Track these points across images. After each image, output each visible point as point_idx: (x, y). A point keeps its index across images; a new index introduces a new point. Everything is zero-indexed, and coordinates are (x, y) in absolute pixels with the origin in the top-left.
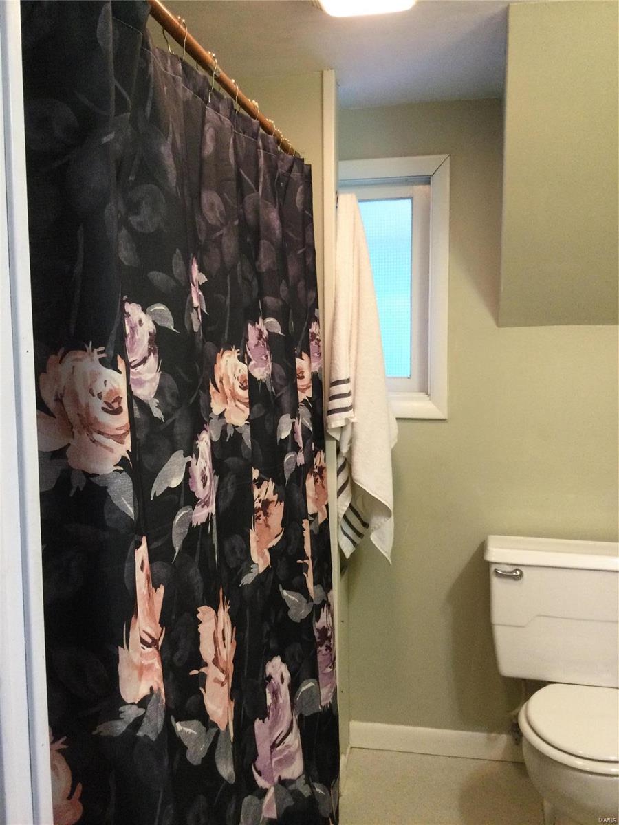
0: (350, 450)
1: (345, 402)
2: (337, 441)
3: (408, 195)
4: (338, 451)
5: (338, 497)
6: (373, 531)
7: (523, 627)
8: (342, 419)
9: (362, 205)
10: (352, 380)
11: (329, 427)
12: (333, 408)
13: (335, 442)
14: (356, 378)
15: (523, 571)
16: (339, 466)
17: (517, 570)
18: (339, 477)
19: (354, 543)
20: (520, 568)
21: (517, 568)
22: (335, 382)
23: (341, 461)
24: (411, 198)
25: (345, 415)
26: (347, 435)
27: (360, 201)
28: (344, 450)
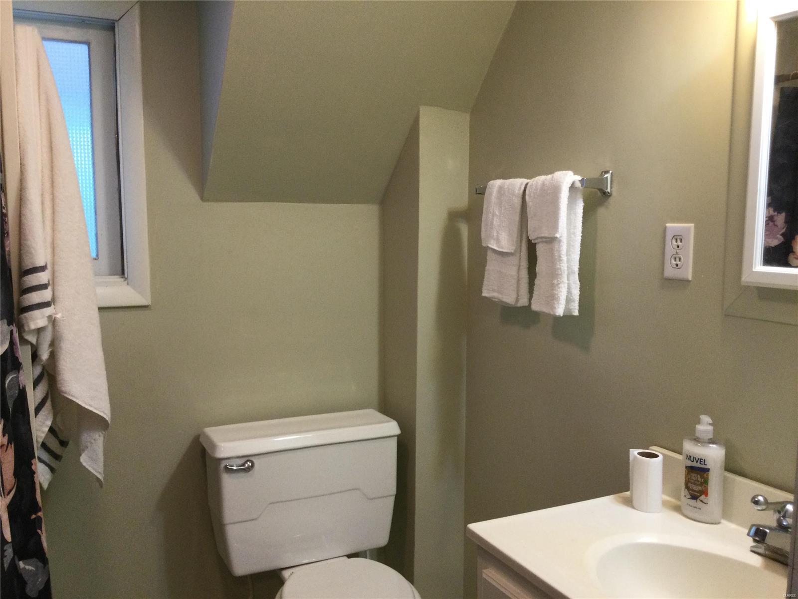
0: (53, 356)
1: (45, 295)
2: (32, 344)
3: (84, 39)
4: (35, 356)
5: (36, 417)
6: (84, 450)
7: (256, 519)
8: (43, 318)
9: (46, 43)
10: (49, 267)
11: (26, 329)
12: (31, 304)
13: (30, 346)
14: (53, 264)
15: (254, 460)
16: (36, 377)
17: (248, 461)
18: (36, 390)
19: (52, 470)
20: (250, 458)
21: (247, 459)
22: (28, 270)
23: (38, 370)
24: (88, 43)
25: (48, 311)
26: (47, 337)
27: (44, 39)
28: (45, 355)
